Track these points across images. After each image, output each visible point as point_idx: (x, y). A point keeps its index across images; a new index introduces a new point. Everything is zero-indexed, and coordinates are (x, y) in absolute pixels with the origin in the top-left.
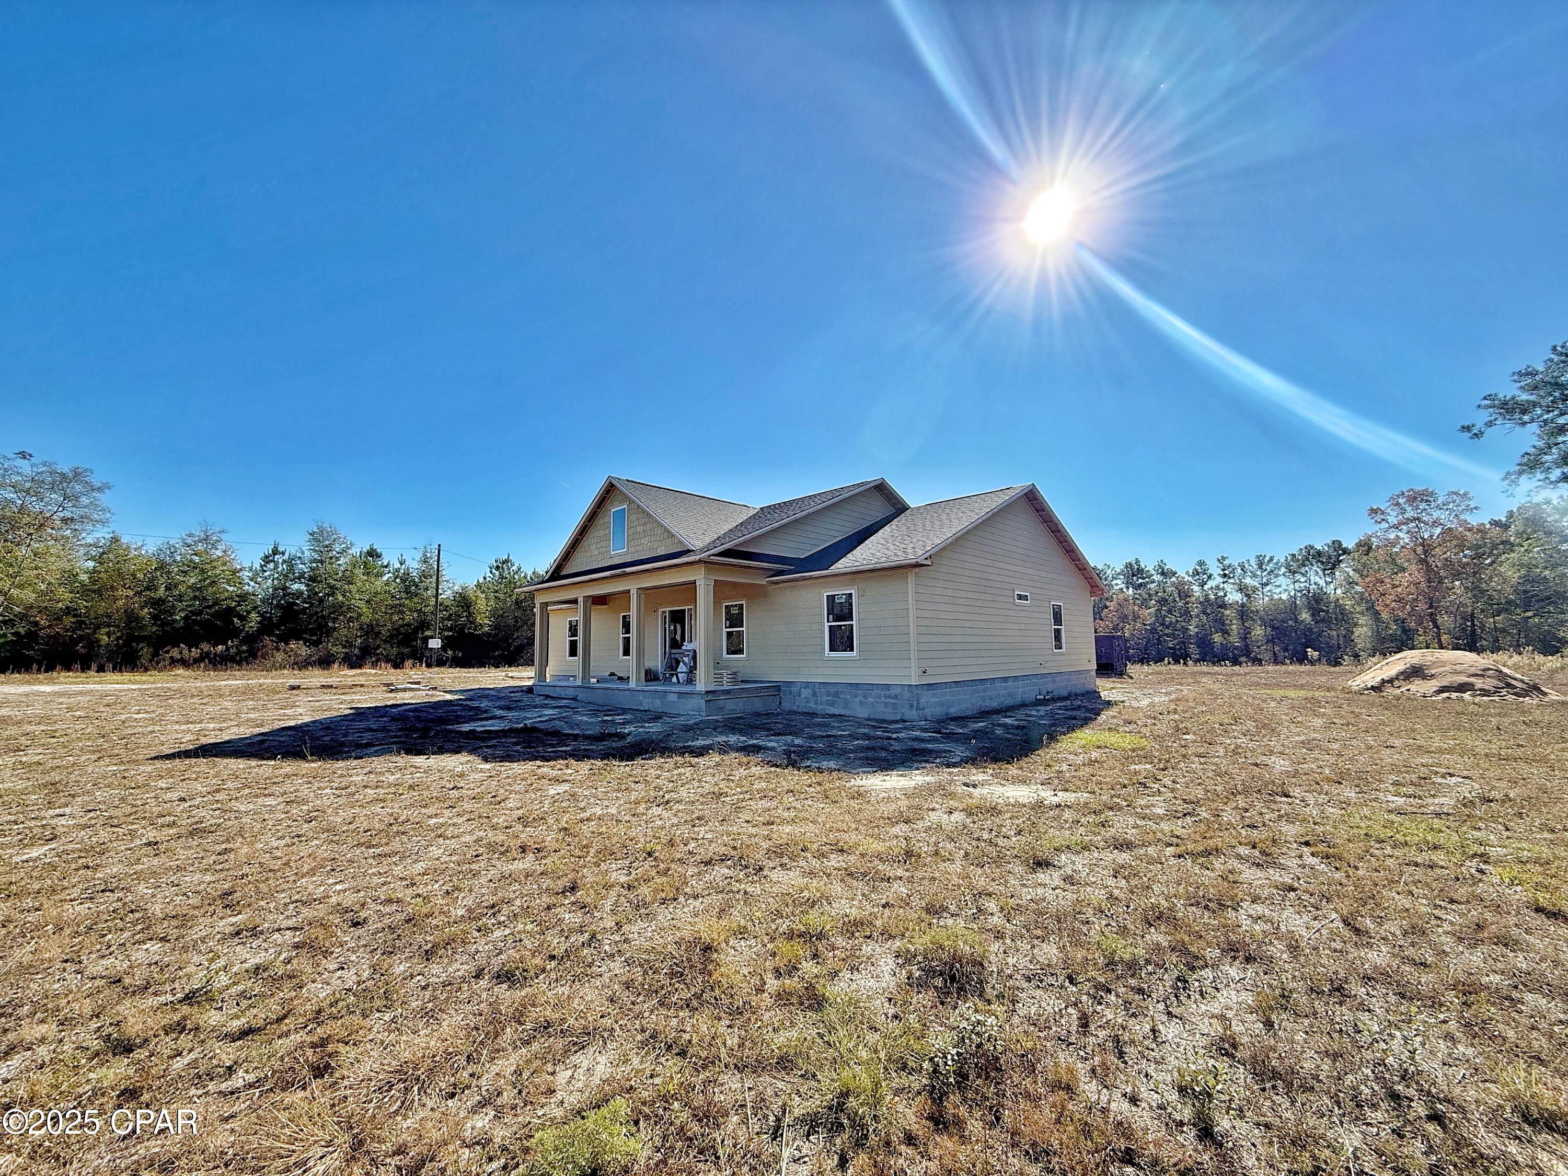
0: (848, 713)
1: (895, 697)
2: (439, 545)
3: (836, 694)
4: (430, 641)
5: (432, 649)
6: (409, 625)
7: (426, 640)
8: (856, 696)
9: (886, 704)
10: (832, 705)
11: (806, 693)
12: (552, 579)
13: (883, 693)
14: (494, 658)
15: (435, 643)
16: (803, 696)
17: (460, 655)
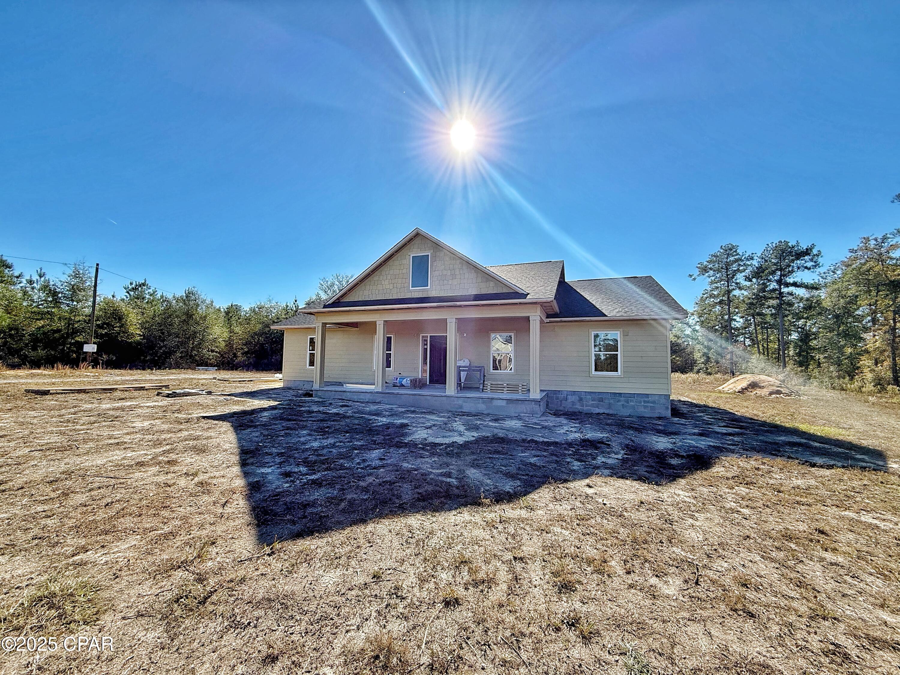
0: (611, 412)
1: (654, 402)
2: (98, 265)
3: (601, 400)
4: (85, 346)
5: (86, 353)
6: (58, 331)
7: (80, 345)
8: (619, 401)
9: (645, 407)
10: (598, 407)
11: (571, 399)
12: (334, 305)
13: (642, 399)
14: (145, 361)
15: (90, 348)
16: (569, 401)
17: (114, 358)
